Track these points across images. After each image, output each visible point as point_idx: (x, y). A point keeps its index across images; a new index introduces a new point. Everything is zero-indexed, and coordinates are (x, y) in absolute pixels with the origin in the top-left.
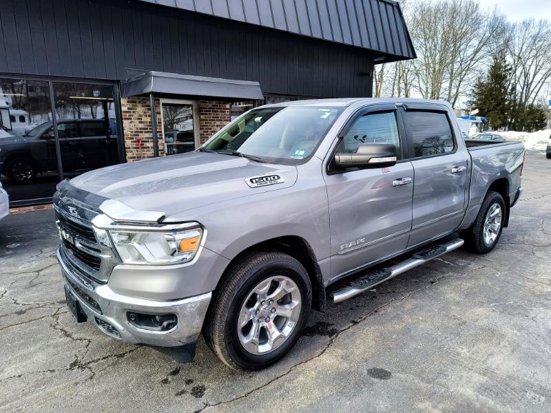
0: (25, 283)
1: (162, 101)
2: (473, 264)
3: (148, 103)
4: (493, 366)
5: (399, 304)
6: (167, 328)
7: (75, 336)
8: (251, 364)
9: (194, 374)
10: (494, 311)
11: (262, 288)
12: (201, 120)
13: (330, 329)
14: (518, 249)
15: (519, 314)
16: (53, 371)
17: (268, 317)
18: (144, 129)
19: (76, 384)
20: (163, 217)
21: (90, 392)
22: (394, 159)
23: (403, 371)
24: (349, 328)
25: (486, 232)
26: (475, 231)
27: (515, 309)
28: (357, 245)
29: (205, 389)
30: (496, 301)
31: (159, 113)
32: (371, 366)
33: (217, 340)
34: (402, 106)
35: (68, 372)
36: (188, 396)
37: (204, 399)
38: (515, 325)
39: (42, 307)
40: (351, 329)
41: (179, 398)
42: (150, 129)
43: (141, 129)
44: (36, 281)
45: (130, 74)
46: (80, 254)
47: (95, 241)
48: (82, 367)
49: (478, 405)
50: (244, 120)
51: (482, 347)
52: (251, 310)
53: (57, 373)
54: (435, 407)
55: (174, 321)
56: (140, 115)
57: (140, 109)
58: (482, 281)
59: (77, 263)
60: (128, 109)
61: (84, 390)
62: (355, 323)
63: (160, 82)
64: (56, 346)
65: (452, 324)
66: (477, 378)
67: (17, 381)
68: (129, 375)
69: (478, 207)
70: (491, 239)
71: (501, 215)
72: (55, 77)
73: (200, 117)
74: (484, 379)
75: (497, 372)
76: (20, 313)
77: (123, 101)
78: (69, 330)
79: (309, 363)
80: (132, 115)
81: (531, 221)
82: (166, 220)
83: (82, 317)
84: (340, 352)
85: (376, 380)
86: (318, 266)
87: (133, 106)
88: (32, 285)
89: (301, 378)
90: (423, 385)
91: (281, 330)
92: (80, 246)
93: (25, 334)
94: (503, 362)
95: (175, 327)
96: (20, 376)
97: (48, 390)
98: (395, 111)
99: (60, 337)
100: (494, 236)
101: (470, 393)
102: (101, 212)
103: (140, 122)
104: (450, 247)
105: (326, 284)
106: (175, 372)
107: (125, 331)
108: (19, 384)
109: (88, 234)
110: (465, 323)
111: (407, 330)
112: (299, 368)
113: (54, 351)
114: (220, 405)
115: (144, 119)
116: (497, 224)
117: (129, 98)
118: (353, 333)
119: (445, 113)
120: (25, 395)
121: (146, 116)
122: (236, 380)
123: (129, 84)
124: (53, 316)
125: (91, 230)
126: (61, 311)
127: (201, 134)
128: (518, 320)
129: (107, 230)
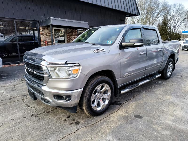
0: (10, 89)
1: (54, 28)
2: (164, 82)
3: (49, 29)
4: (176, 114)
5: (141, 95)
6: (68, 100)
7: (31, 106)
8: (95, 114)
9: (75, 117)
10: (173, 97)
11: (99, 88)
12: (67, 35)
13: (119, 103)
14: (177, 78)
15: (182, 98)
16: (25, 117)
17: (100, 98)
18: (47, 38)
19: (34, 121)
20: (67, 62)
21: (39, 124)
22: (143, 44)
23: (146, 116)
24: (125, 103)
25: (168, 72)
26: (165, 71)
27: (180, 96)
28: (129, 74)
29: (80, 122)
30: (173, 94)
31: (53, 33)
32: (135, 115)
33: (84, 105)
34: (142, 27)
35: (30, 118)
36: (74, 124)
37: (80, 125)
38: (181, 101)
39: (18, 97)
40: (126, 103)
41: (71, 125)
42: (50, 38)
43: (46, 38)
44: (14, 89)
45: (43, 18)
46: (35, 76)
47: (42, 70)
48: (35, 116)
49: (173, 126)
50: (87, 33)
51: (171, 108)
52: (95, 95)
53: (26, 118)
54: (159, 127)
55: (70, 98)
56: (46, 33)
57: (46, 31)
58: (168, 88)
59: (34, 79)
60: (42, 31)
61: (37, 124)
62: (127, 101)
63: (54, 21)
64: (25, 110)
65: (160, 101)
66: (171, 118)
67: (13, 121)
68: (52, 118)
69: (166, 63)
70: (169, 74)
71: (172, 66)
72: (16, 19)
73: (67, 34)
74: (174, 118)
75: (177, 116)
76: (10, 99)
77: (40, 28)
78: (29, 104)
79: (114, 114)
80: (44, 33)
81: (181, 69)
82: (67, 63)
83: (35, 98)
84: (124, 110)
85: (137, 119)
86: (116, 81)
87: (44, 30)
88: (13, 90)
89: (112, 118)
90: (153, 120)
91: (104, 103)
92: (36, 73)
93: (13, 106)
94: (179, 113)
95: (71, 100)
96: (14, 119)
97: (24, 124)
98: (140, 29)
99: (26, 107)
100: (170, 73)
101: (169, 122)
102: (44, 60)
103: (46, 36)
104: (157, 76)
105: (119, 87)
106: (68, 117)
107: (53, 102)
108: (14, 122)
109: (39, 68)
110: (164, 101)
111: (145, 103)
112: (111, 115)
113: (24, 111)
114: (86, 127)
115: (48, 35)
116: (171, 69)
117: (42, 27)
118: (127, 104)
119: (156, 30)
120: (17, 125)
121: (48, 33)
122: (90, 119)
123: (42, 22)
124: (22, 100)
125: (40, 66)
126: (24, 98)
127: (67, 40)
128: (182, 100)
129: (46, 66)
